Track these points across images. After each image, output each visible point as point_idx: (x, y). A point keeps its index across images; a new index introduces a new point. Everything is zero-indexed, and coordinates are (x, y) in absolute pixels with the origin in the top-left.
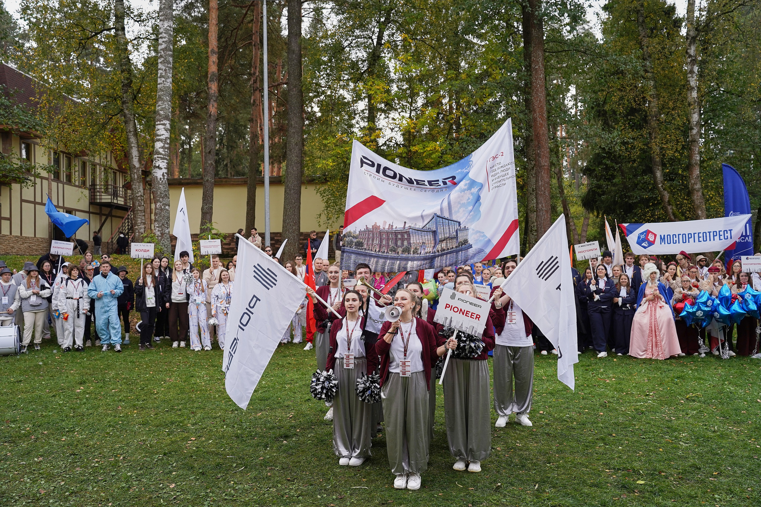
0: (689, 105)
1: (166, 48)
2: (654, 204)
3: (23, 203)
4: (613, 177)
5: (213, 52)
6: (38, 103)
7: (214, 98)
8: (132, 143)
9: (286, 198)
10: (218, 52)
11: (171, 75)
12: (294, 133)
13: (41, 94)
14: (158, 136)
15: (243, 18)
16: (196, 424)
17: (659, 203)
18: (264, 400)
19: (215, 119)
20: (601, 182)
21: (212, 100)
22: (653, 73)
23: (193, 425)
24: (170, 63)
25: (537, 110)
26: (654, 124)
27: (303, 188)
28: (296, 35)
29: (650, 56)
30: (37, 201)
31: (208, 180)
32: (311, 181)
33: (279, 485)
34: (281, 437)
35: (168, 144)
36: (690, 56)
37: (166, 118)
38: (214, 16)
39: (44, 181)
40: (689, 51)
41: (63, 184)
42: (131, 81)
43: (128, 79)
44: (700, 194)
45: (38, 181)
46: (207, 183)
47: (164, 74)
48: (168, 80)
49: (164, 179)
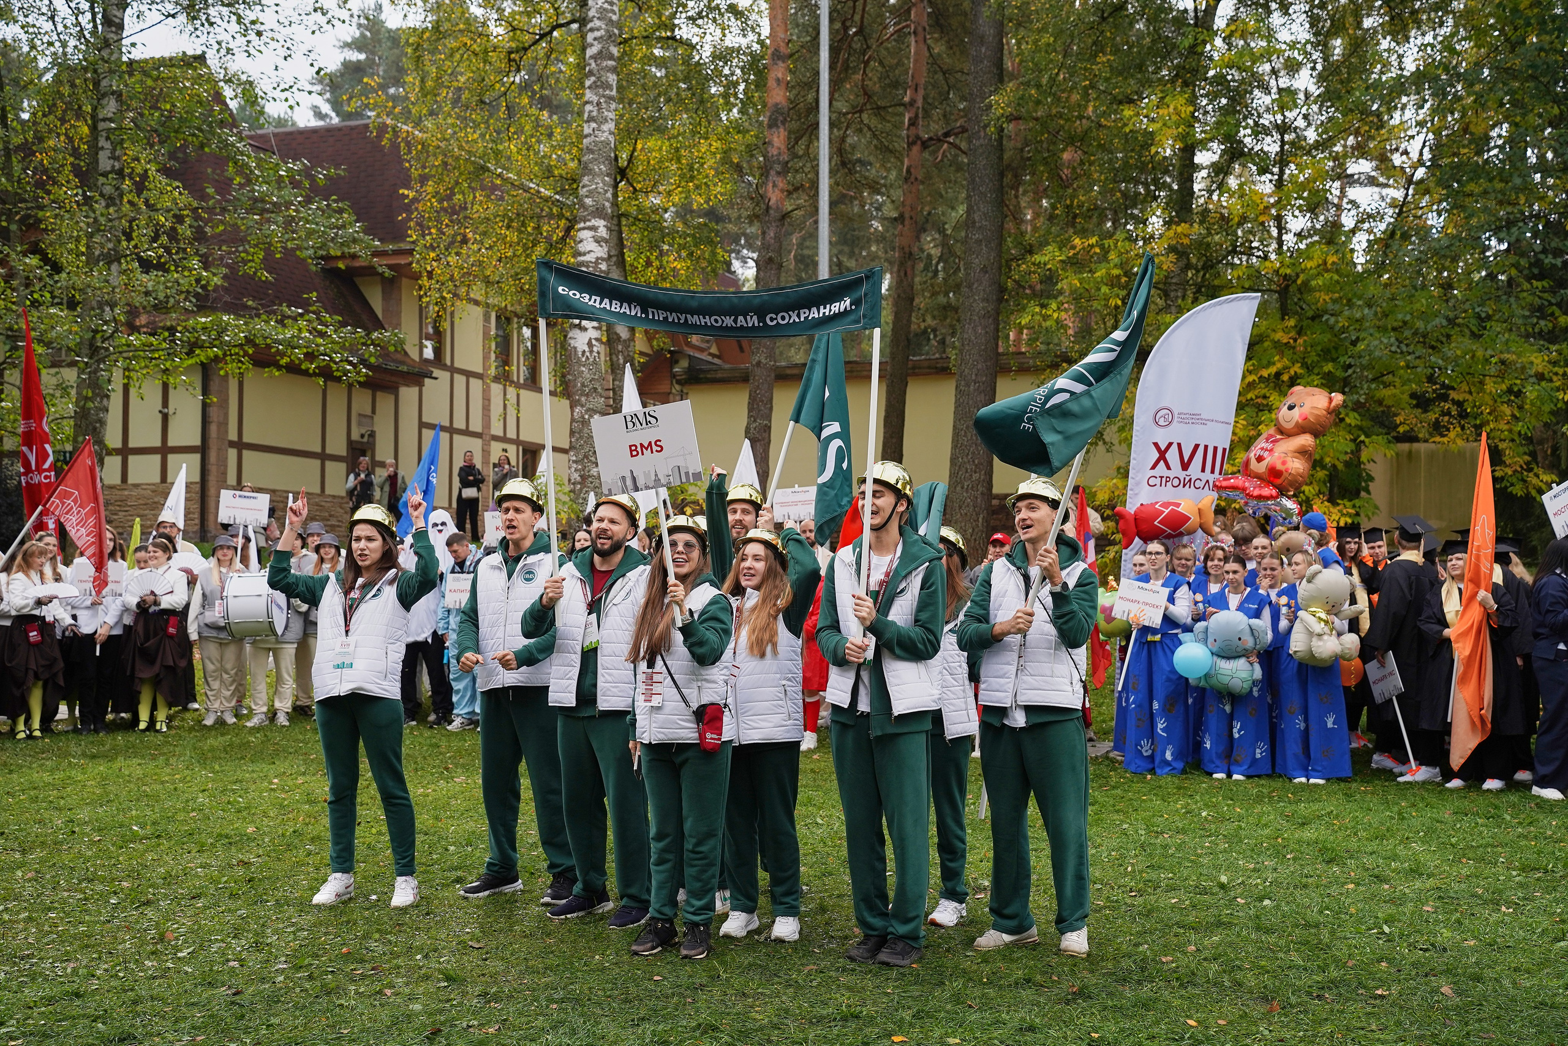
1: (600, 52)
3: (424, 431)
5: (777, 56)
7: (778, 168)
11: (611, 115)
14: (581, 254)
19: (778, 215)
21: (772, 173)
24: (610, 87)
30: (455, 425)
31: (759, 363)
37: (599, 213)
39: (472, 380)
45: (460, 380)
46: (758, 371)
47: (595, 114)
48: (605, 127)
49: (591, 352)
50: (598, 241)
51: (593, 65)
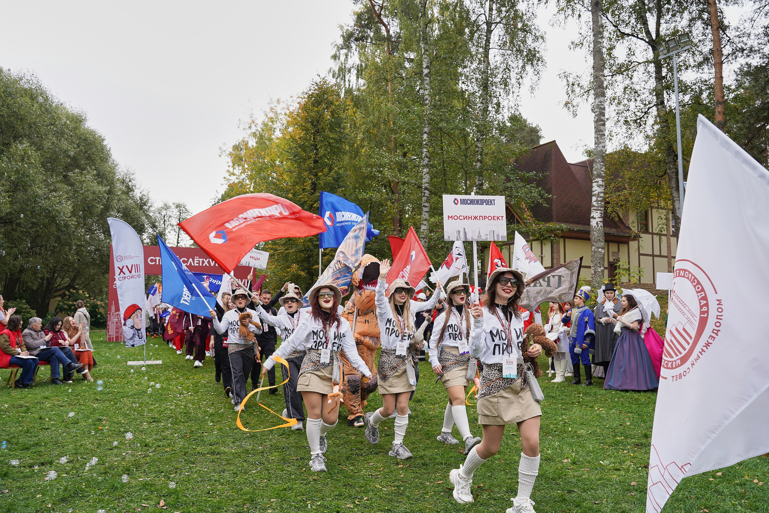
3: (641, 256)
14: (593, 192)
30: (655, 254)
39: (661, 237)
45: (656, 237)
49: (598, 226)
50: (598, 186)
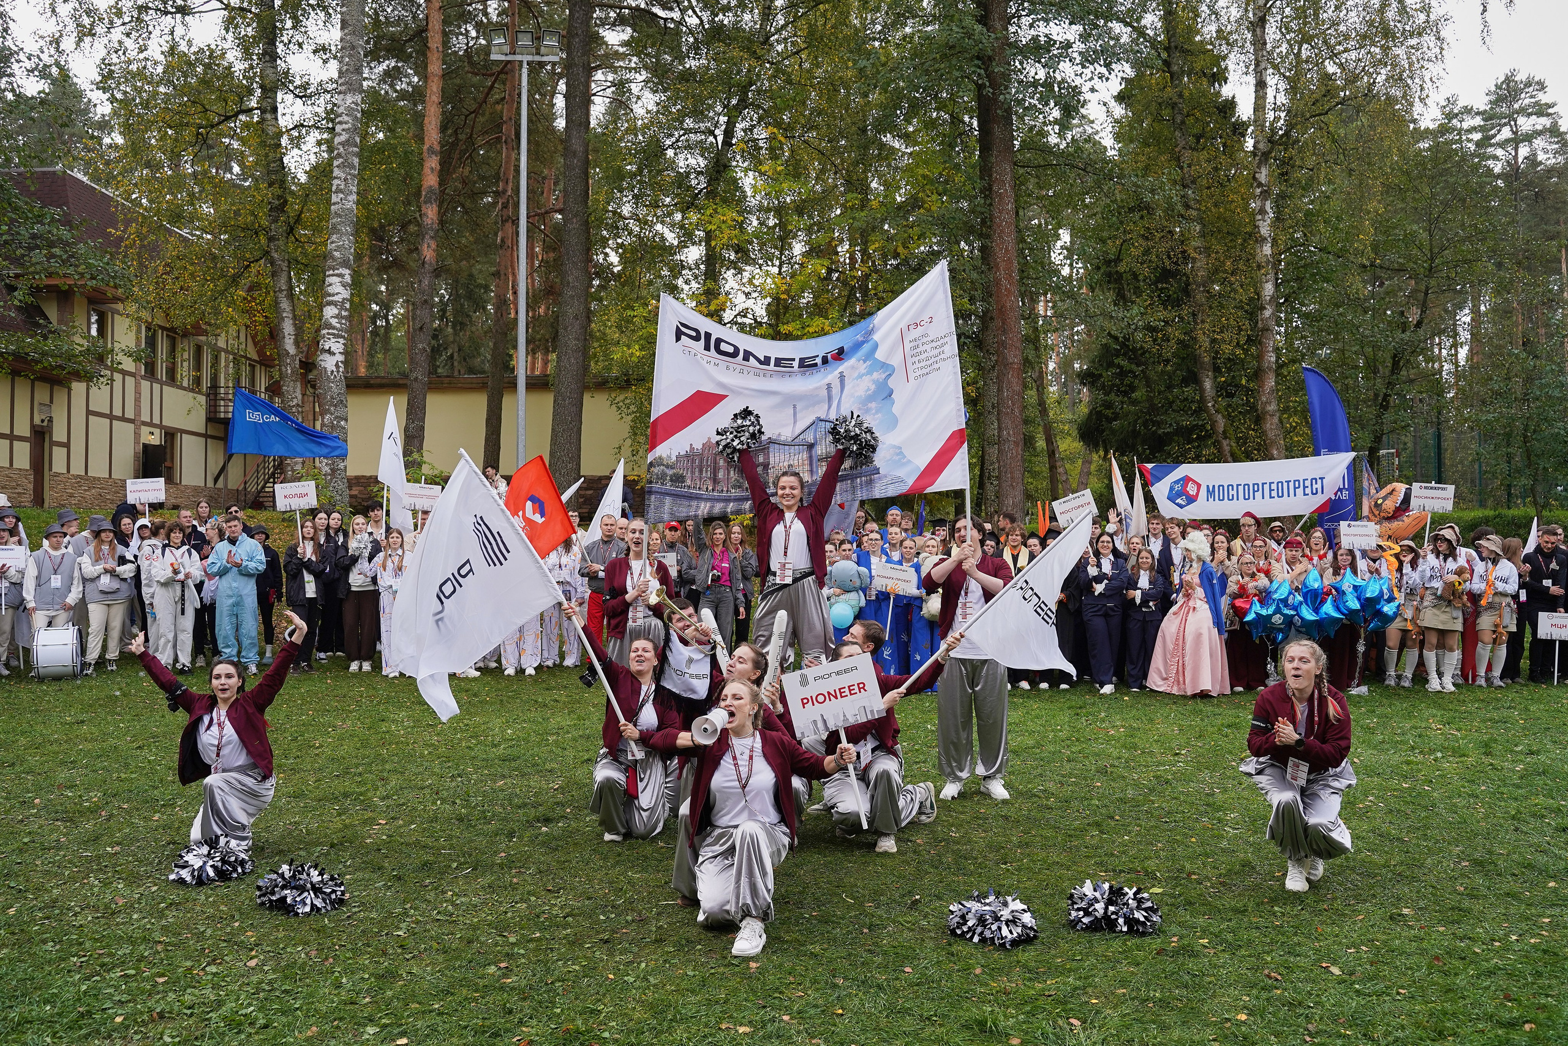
0: (1259, 267)
1: (348, 141)
2: (1199, 438)
4: (1132, 388)
5: (431, 150)
6: (121, 239)
7: (432, 233)
8: (284, 310)
9: (555, 414)
10: (441, 152)
11: (355, 189)
12: (572, 297)
13: (127, 223)
15: (488, 94)
16: (387, 797)
17: (1209, 436)
18: (510, 761)
19: (431, 269)
20: (1112, 396)
21: (427, 237)
22: (1199, 210)
23: (383, 799)
24: (353, 167)
25: (1002, 265)
26: (1200, 297)
27: (586, 397)
28: (580, 125)
29: (1193, 182)
31: (416, 379)
32: (602, 385)
33: (533, 899)
34: (538, 821)
35: (346, 310)
36: (1260, 185)
37: (345, 264)
38: (435, 89)
40: (1257, 175)
41: (162, 384)
42: (286, 202)
43: (279, 197)
44: (1276, 420)
45: (118, 377)
46: (415, 385)
47: (342, 187)
48: (350, 198)
49: (338, 372)
50: (342, 285)
51: (342, 149)
